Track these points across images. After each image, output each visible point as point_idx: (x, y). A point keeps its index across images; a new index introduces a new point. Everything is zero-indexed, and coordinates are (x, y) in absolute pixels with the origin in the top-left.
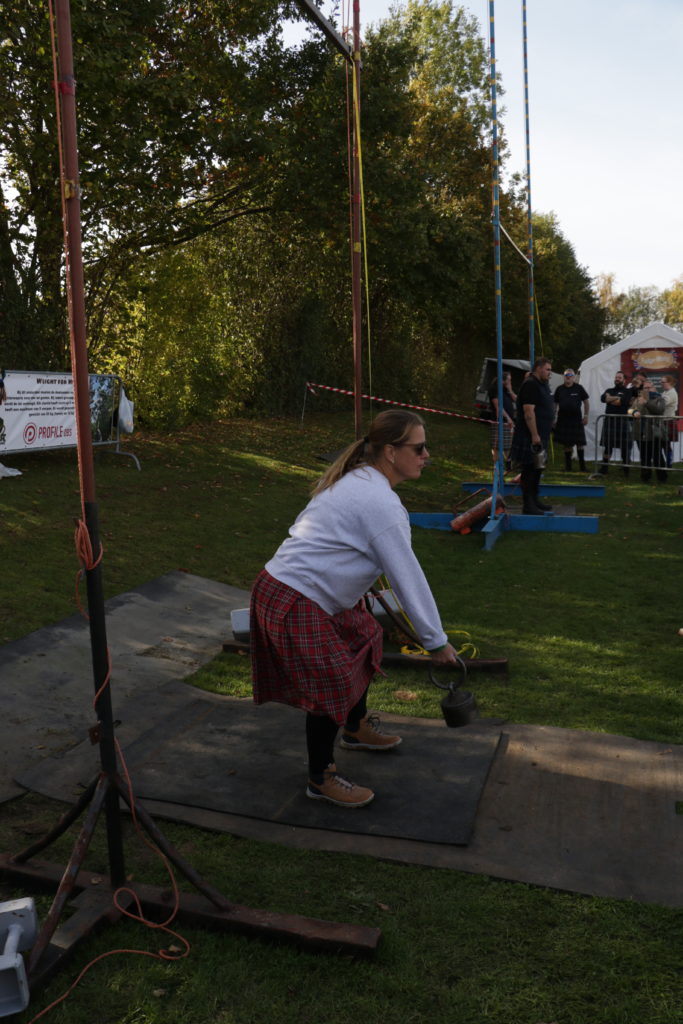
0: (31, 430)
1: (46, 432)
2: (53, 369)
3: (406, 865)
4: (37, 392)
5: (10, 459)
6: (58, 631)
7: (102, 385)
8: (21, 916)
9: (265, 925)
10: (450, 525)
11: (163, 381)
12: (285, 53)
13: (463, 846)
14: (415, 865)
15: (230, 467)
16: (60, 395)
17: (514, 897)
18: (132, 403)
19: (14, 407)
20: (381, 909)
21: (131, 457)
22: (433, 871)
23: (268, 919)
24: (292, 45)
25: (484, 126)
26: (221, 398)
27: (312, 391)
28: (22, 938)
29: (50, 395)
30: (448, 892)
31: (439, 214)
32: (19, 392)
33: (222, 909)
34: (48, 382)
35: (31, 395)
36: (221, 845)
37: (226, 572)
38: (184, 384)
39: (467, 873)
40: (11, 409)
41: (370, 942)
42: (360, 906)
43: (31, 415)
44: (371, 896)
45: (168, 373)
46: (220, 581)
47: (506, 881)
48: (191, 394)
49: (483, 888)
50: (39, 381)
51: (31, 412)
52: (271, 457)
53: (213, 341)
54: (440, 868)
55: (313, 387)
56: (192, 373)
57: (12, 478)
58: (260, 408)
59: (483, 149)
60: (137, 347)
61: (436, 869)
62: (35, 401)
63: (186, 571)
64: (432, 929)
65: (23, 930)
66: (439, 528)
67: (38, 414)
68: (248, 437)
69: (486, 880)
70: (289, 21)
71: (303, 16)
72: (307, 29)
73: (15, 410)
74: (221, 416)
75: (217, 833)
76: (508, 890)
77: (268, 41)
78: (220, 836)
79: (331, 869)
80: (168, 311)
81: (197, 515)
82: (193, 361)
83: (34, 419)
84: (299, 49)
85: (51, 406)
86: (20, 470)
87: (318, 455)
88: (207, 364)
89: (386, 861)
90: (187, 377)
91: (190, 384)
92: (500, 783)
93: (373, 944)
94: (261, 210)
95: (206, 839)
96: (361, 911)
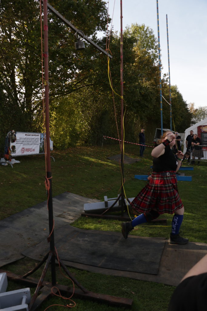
0: (23, 149)
1: (28, 150)
2: (29, 131)
3: (139, 280)
4: (25, 138)
5: (17, 158)
6: (32, 209)
7: (44, 136)
8: (26, 293)
9: (98, 298)
10: (147, 179)
11: (61, 135)
12: (98, 40)
13: (156, 275)
14: (142, 280)
15: (81, 161)
16: (32, 139)
17: (172, 291)
18: (53, 142)
19: (18, 142)
20: (132, 294)
21: (52, 158)
22: (147, 282)
23: (99, 296)
24: (100, 38)
25: (155, 60)
26: (78, 140)
27: (105, 138)
28: (27, 299)
29: (29, 139)
30: (152, 289)
31: (142, 86)
32: (20, 138)
33: (85, 293)
34: (28, 135)
35: (23, 139)
36: (83, 274)
37: (81, 192)
38: (67, 136)
39: (157, 283)
40: (17, 143)
41: (130, 303)
42: (126, 292)
43: (23, 145)
44: (129, 289)
45: (62, 133)
46: (80, 195)
47: (169, 286)
48: (69, 139)
49: (162, 288)
50: (26, 135)
51: (23, 144)
52: (93, 158)
53: (76, 123)
54: (150, 281)
55: (105, 137)
56: (70, 133)
57: (17, 164)
58: (89, 143)
59: (155, 67)
60: (53, 125)
61: (148, 282)
62: (25, 141)
63: (69, 192)
64: (148, 300)
65: (27, 298)
66: (144, 179)
67: (25, 145)
68: (86, 152)
69: (163, 285)
70: (99, 31)
71: (103, 30)
72: (104, 33)
73: (19, 143)
74: (78, 146)
75: (82, 270)
76: (170, 289)
77: (93, 37)
78: (83, 271)
79: (117, 281)
80: (62, 114)
81: (72, 175)
82: (70, 130)
83: (24, 146)
84: (102, 39)
85: (29, 142)
86: (19, 161)
87: (107, 157)
88: (74, 130)
89: (133, 279)
90: (68, 134)
91: (69, 136)
92: (166, 256)
93: (131, 304)
94: (90, 85)
95: (79, 272)
96: (126, 294)
